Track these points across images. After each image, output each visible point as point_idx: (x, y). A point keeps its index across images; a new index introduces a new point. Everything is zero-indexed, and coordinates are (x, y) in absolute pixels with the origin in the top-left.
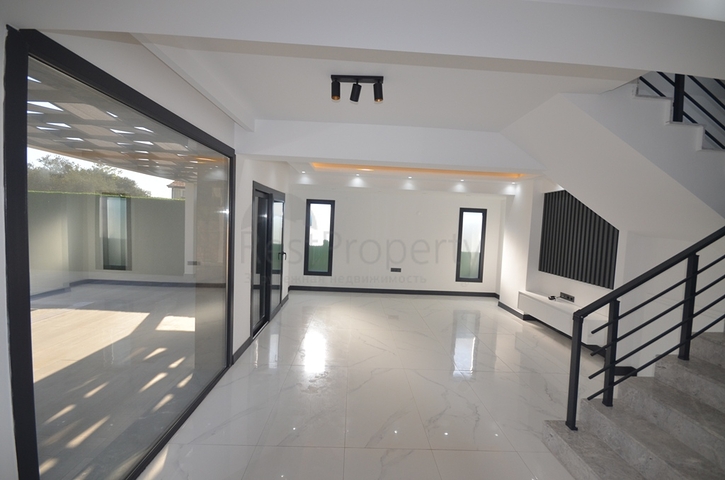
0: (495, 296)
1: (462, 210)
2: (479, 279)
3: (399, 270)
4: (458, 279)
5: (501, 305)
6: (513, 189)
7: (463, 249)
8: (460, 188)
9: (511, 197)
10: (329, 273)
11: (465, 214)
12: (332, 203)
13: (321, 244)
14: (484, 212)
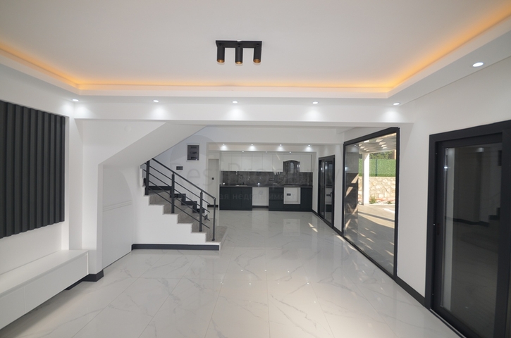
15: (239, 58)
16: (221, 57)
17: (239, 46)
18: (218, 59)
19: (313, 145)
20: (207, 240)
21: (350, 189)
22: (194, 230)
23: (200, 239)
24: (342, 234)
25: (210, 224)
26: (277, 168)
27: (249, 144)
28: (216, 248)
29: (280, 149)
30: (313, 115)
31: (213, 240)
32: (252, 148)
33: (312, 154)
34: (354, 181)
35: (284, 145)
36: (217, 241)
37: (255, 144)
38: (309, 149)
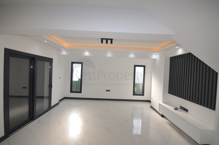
0: (149, 101)
1: (135, 66)
2: (143, 94)
3: (109, 91)
4: (134, 94)
5: (151, 107)
6: (155, 56)
7: (136, 82)
8: (132, 56)
9: (155, 60)
10: (80, 92)
11: (136, 68)
12: (82, 63)
13: (77, 80)
14: (144, 67)
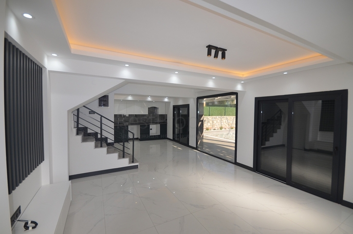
15: (216, 56)
16: (209, 53)
17: (217, 49)
18: (208, 55)
19: (169, 98)
20: (130, 163)
21: (200, 123)
22: (120, 157)
23: (125, 162)
24: (196, 148)
25: (130, 152)
26: (144, 111)
27: (129, 95)
28: (136, 167)
29: (149, 99)
30: (174, 80)
31: (133, 162)
32: (130, 98)
33: (168, 103)
34: (202, 119)
35: (151, 96)
36: (136, 162)
37: (132, 95)
38: (166, 100)
